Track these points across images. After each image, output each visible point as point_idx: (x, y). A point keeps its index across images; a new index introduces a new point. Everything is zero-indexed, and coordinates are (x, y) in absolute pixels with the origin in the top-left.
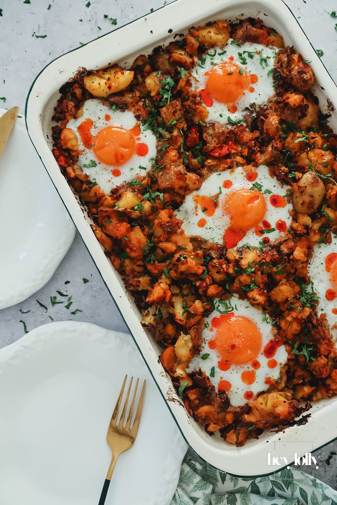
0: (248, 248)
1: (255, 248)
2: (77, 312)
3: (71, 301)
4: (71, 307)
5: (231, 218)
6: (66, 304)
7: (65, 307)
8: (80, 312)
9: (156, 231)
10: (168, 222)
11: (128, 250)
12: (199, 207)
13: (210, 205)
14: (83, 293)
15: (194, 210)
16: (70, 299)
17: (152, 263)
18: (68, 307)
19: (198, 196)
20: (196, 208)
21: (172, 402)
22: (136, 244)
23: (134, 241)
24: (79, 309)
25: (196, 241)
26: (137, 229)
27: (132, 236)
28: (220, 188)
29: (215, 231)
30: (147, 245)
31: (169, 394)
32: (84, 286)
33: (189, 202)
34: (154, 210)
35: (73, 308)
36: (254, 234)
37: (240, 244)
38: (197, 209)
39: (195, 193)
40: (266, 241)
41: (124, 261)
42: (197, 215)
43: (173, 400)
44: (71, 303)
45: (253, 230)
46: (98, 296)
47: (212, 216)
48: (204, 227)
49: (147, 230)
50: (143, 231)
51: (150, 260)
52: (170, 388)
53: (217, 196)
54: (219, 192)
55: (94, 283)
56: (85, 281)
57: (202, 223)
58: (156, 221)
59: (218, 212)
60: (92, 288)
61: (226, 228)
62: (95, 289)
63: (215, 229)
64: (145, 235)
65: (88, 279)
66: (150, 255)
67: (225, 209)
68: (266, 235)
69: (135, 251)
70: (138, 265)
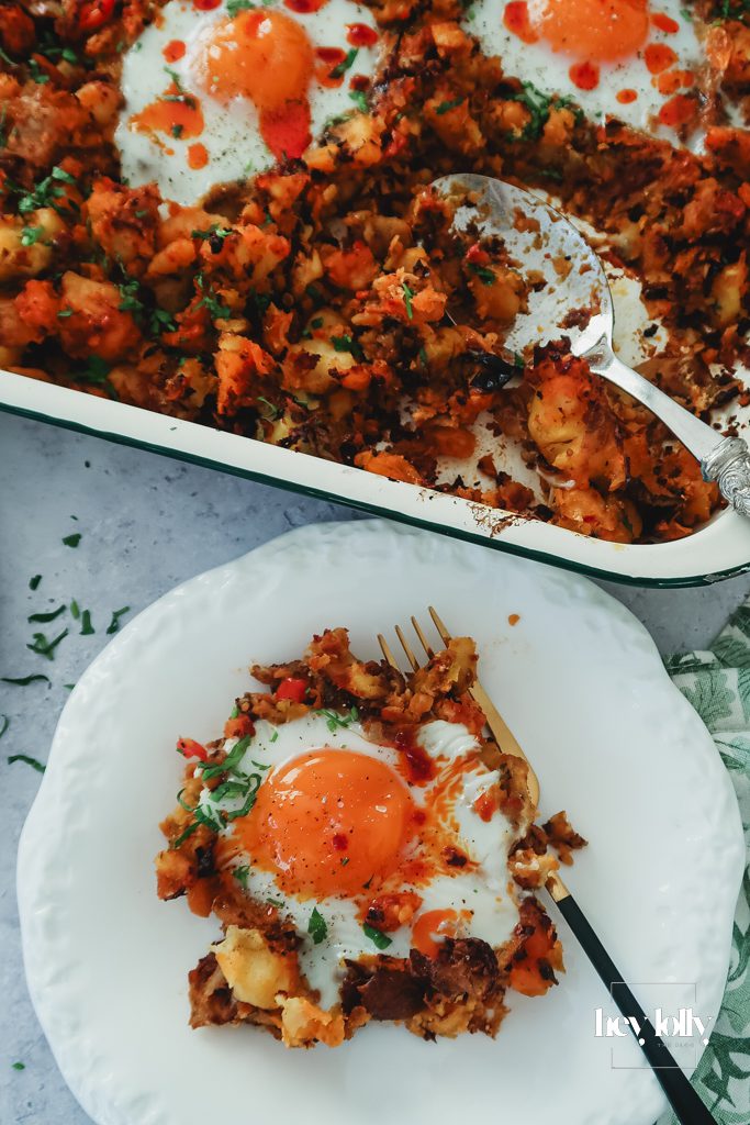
0: (338, 122)
1: (352, 114)
2: (120, 618)
3: (83, 610)
4: (94, 623)
5: (249, 94)
6: (78, 626)
7: (83, 633)
8: (126, 615)
9: (117, 248)
10: (123, 203)
11: (94, 341)
12: (162, 135)
13: (180, 113)
14: (95, 569)
15: (157, 149)
16: (75, 607)
17: (172, 328)
18: (88, 630)
19: (136, 118)
20: (157, 142)
21: (507, 527)
22: (100, 311)
23: (89, 309)
24: (117, 609)
25: (224, 200)
26: (71, 280)
27: (74, 301)
28: (166, 70)
29: (240, 151)
30: (125, 293)
31: (483, 520)
32: (79, 555)
33: (131, 142)
34: (71, 215)
35: (101, 621)
36: (324, 89)
37: (316, 130)
38: (161, 141)
39: (124, 118)
40: (361, 85)
41: (109, 381)
42: (171, 152)
43: (505, 522)
44: (87, 615)
45: (314, 83)
46: (132, 545)
47: (206, 129)
48: (211, 161)
49: (94, 267)
50: (86, 274)
51: (163, 328)
52: (473, 508)
53: (176, 87)
54: (171, 80)
55: (96, 529)
56: (73, 541)
57: (199, 157)
58: (97, 227)
59: (210, 110)
60: (101, 540)
61: (256, 124)
62: (110, 538)
63: (235, 145)
64: (100, 281)
65: (74, 532)
66: (153, 318)
67: (218, 90)
68: (349, 75)
69: (110, 327)
70: (147, 355)
